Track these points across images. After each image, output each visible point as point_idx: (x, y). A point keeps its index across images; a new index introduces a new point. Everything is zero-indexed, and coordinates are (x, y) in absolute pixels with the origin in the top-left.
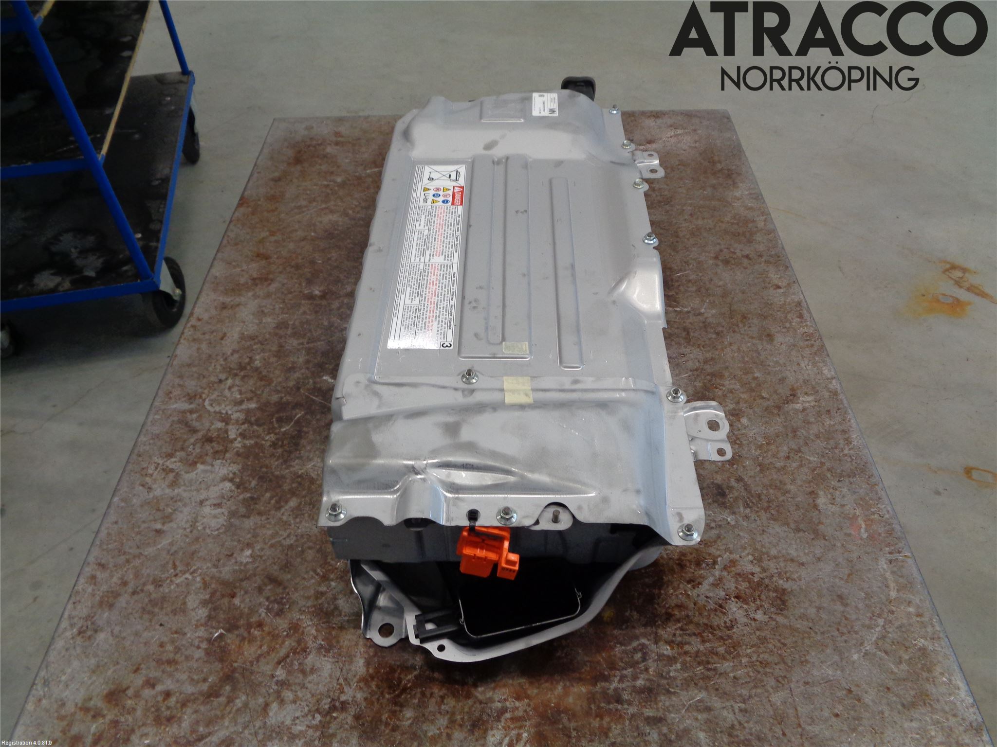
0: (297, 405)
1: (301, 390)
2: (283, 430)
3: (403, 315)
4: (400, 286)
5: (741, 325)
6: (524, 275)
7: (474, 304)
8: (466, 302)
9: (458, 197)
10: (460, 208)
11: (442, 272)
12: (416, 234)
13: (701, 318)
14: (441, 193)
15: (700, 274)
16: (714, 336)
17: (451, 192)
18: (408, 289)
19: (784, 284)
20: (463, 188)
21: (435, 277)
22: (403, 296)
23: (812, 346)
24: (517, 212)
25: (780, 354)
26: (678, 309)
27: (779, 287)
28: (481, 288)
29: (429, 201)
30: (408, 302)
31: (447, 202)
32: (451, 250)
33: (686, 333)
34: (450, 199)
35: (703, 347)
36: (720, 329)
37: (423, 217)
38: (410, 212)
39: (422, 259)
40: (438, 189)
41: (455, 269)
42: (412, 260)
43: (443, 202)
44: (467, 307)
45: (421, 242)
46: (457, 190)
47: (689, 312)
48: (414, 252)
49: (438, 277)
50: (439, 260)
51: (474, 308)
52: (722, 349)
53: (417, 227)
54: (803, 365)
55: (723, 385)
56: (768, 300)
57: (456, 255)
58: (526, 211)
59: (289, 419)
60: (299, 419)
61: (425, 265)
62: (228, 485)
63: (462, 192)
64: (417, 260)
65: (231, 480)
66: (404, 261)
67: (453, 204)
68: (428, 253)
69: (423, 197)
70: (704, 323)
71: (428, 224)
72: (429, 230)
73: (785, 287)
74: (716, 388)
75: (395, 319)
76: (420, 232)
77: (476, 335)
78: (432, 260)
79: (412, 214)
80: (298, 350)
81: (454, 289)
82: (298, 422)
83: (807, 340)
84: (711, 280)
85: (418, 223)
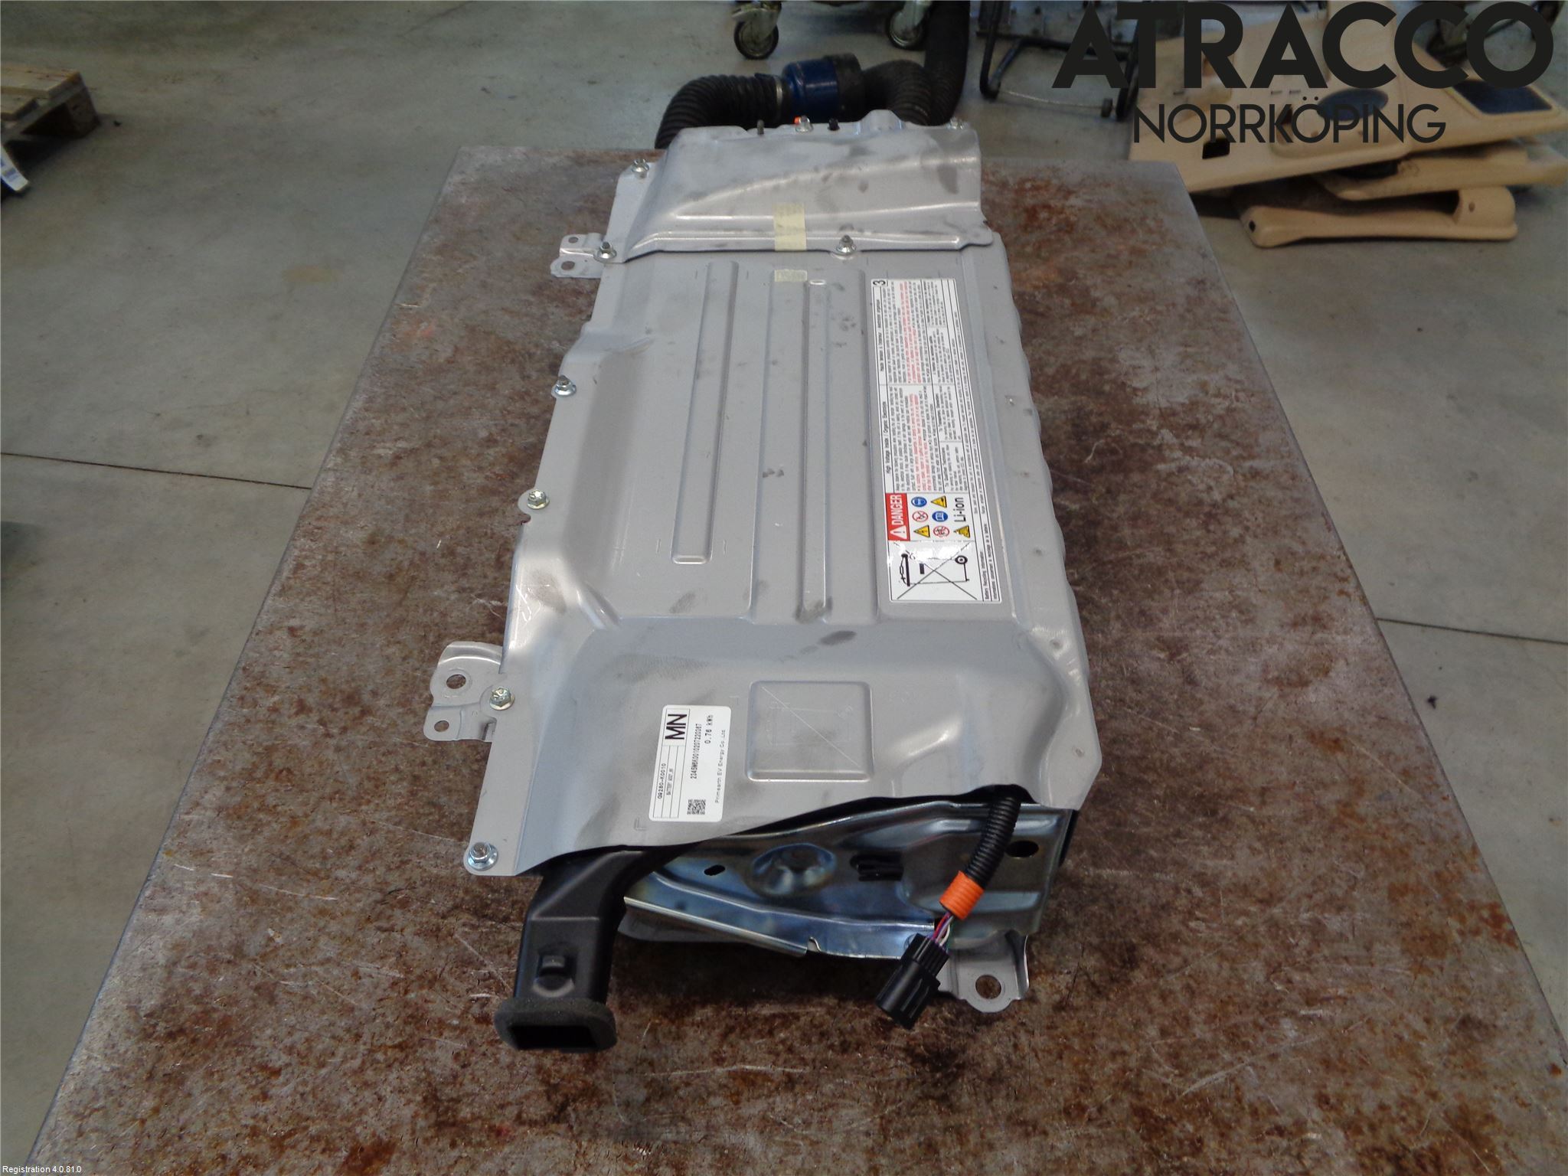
0: (1099, 470)
1: (1104, 490)
2: (1102, 441)
3: (945, 314)
4: (961, 350)
5: (406, 564)
6: (774, 363)
7: (848, 324)
8: (859, 326)
9: (897, 513)
10: (889, 490)
11: (901, 369)
12: (958, 433)
13: (464, 583)
14: (933, 524)
15: (418, 674)
16: (460, 549)
17: (914, 525)
18: (947, 346)
19: (278, 633)
20: (891, 537)
21: (911, 363)
22: (952, 336)
23: (319, 519)
24: (781, 473)
25: (377, 513)
26: (494, 603)
27: (292, 630)
28: (840, 345)
29: (951, 503)
30: (943, 330)
31: (916, 504)
32: (894, 406)
33: (502, 559)
34: (912, 509)
35: (486, 534)
36: (443, 561)
37: (955, 468)
38: (981, 477)
39: (937, 391)
40: (940, 532)
41: (882, 377)
42: (952, 388)
43: (924, 503)
44: (857, 318)
45: (947, 420)
46: (901, 532)
47: (480, 596)
48: (954, 401)
49: (906, 363)
50: (911, 390)
51: (847, 320)
52: (459, 527)
53: (960, 446)
54: (355, 493)
55: (487, 478)
56: (328, 607)
57: (883, 397)
58: (765, 475)
59: (1099, 453)
60: (1088, 455)
61: (930, 380)
62: (1136, 384)
63: (890, 527)
64: (945, 389)
65: (1135, 390)
66: (967, 387)
67: (904, 497)
68: (930, 401)
69: (967, 512)
70: (464, 575)
71: (942, 455)
72: (937, 442)
73: (280, 628)
74: (498, 475)
75: (955, 309)
76: (953, 436)
77: (842, 288)
78: (921, 388)
79: (975, 472)
80: (1140, 546)
81: (879, 348)
82: (1088, 451)
83: (319, 528)
84: (404, 659)
85: (961, 454)
